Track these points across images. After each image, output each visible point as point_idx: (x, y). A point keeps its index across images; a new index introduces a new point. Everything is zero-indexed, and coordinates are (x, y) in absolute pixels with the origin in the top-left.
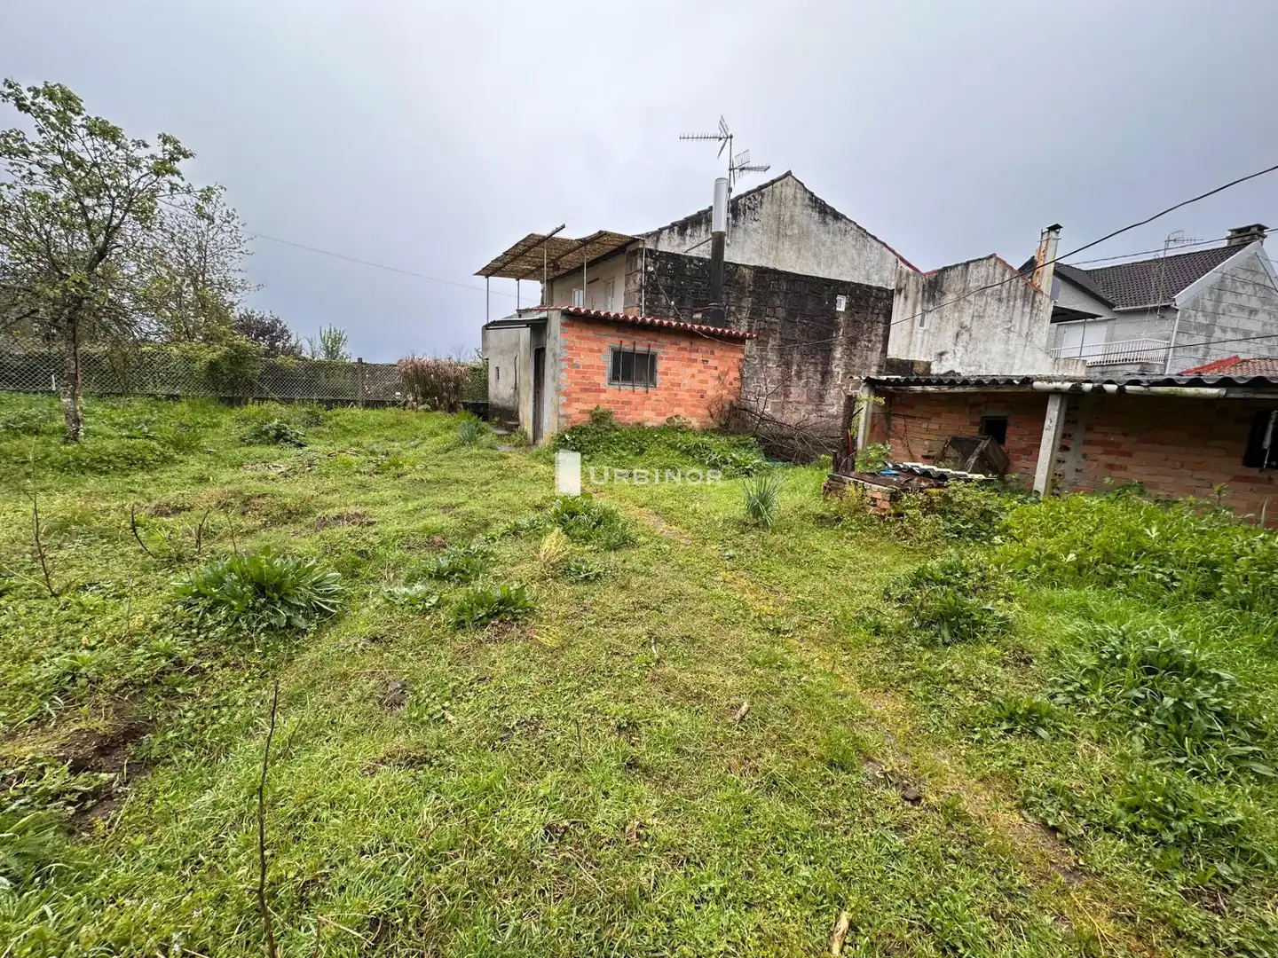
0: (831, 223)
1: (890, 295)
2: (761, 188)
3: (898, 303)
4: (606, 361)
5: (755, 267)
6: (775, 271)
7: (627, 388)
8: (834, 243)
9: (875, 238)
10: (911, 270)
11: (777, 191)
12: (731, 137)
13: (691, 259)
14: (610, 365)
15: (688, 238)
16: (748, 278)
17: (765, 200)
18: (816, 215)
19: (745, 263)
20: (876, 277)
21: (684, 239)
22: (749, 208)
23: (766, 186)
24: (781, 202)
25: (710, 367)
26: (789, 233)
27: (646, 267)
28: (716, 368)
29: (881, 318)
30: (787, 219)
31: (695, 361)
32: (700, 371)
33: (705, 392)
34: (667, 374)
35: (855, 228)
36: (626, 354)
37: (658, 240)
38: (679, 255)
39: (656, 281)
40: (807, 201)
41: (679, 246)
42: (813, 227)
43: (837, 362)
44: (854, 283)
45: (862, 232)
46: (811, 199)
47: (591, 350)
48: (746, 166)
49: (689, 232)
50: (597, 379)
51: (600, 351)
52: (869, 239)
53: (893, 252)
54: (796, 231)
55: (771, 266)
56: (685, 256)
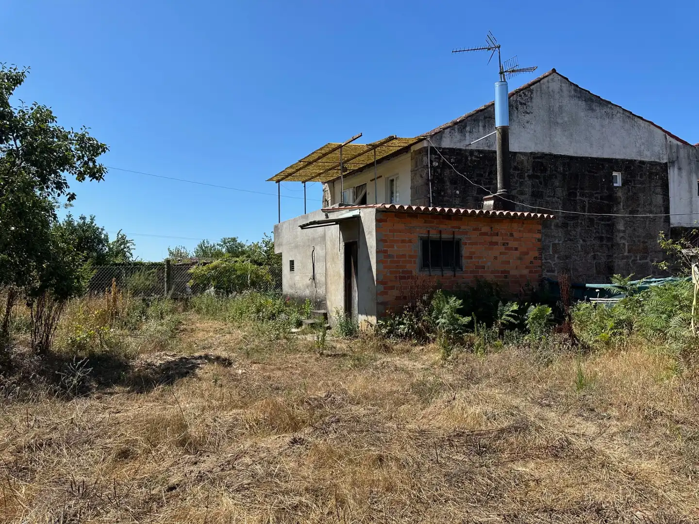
0: (598, 109)
1: (665, 168)
2: (530, 85)
3: (673, 175)
4: (416, 249)
5: (531, 153)
6: (551, 155)
7: (437, 273)
8: (603, 126)
9: (641, 118)
10: (679, 143)
11: (544, 87)
12: (499, 47)
13: (471, 152)
14: (419, 253)
15: (467, 134)
16: (525, 163)
17: (534, 95)
18: (582, 104)
19: (521, 151)
20: (648, 153)
21: (465, 136)
22: (521, 104)
23: (534, 83)
24: (550, 95)
25: (511, 249)
26: (560, 121)
27: (431, 163)
28: (516, 249)
29: (659, 190)
30: (556, 109)
31: (496, 243)
32: (501, 253)
33: (508, 272)
34: (471, 258)
35: (621, 111)
36: (434, 242)
37: (441, 138)
38: (460, 150)
39: (441, 174)
40: (573, 92)
41: (460, 141)
42: (582, 114)
43: (622, 235)
44: (627, 160)
45: (628, 114)
46: (575, 91)
47: (403, 241)
48: (515, 69)
49: (468, 129)
50: (408, 267)
51: (410, 241)
52: (636, 119)
53: (661, 128)
54: (566, 119)
55: (546, 151)
56: (466, 150)
